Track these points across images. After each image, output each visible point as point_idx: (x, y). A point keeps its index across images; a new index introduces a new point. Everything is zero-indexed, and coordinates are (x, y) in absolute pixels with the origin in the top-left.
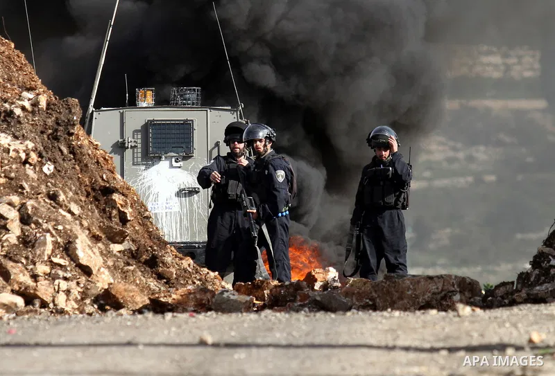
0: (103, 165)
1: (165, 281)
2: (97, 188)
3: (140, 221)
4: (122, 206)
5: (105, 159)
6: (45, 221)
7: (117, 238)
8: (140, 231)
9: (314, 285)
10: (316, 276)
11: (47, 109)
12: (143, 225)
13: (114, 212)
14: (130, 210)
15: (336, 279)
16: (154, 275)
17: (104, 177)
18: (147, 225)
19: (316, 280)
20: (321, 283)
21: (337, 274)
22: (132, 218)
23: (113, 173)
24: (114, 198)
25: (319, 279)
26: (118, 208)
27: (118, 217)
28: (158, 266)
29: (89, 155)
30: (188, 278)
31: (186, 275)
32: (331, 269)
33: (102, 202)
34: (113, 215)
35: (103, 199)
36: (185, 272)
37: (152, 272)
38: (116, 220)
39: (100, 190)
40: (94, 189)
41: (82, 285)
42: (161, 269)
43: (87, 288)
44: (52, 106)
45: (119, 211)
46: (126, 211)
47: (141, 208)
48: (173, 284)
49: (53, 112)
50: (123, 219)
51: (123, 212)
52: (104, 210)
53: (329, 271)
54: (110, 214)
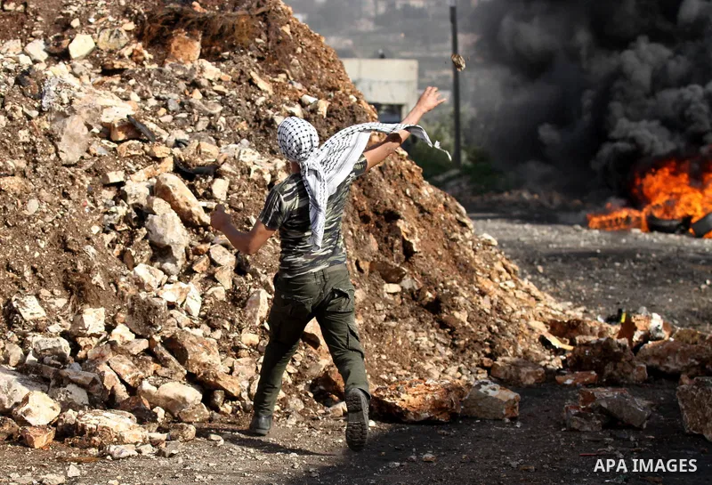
0: (407, 179)
1: (449, 330)
2: (381, 212)
4: (407, 235)
5: (410, 171)
6: (265, 271)
7: (393, 277)
8: (444, 256)
9: (633, 335)
10: (637, 324)
11: (328, 116)
12: (450, 249)
13: (398, 242)
14: (418, 240)
15: (660, 328)
16: (436, 323)
17: (408, 192)
18: (452, 249)
19: (636, 329)
20: (642, 333)
21: (661, 323)
22: (420, 250)
23: (418, 187)
24: (398, 224)
25: (639, 328)
26: (403, 237)
27: (401, 248)
28: (441, 312)
29: (391, 167)
30: (483, 322)
31: (481, 319)
32: (655, 316)
33: (385, 229)
34: (395, 245)
35: (385, 226)
36: (480, 315)
37: (434, 319)
38: (399, 252)
39: (384, 214)
40: (376, 213)
41: (298, 363)
42: (445, 315)
43: (306, 368)
44: (334, 113)
45: (404, 240)
46: (412, 241)
47: (448, 228)
48: (457, 335)
49: (334, 120)
50: (408, 251)
51: (408, 242)
52: (386, 240)
53: (652, 318)
54: (393, 244)
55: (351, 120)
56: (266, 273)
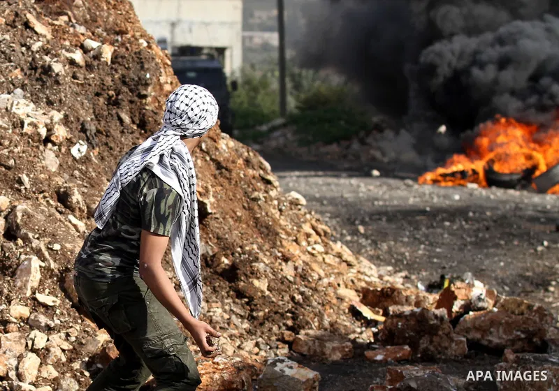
1: (246, 300)
3: (246, 205)
8: (244, 217)
9: (453, 304)
10: (457, 292)
11: (113, 62)
12: (250, 209)
14: (212, 199)
15: (482, 297)
16: (231, 293)
17: (204, 146)
18: (252, 209)
19: (455, 298)
20: (463, 302)
21: (484, 291)
22: (215, 211)
23: (215, 141)
25: (459, 297)
28: (238, 279)
30: (286, 291)
31: (283, 287)
32: (477, 283)
36: (282, 283)
37: (230, 287)
41: (73, 339)
42: (242, 283)
43: (82, 343)
44: (120, 60)
46: (206, 201)
47: (249, 186)
48: (255, 305)
49: (120, 67)
50: (203, 213)
51: (203, 203)
53: (473, 286)
55: (138, 67)
56: (38, 238)
